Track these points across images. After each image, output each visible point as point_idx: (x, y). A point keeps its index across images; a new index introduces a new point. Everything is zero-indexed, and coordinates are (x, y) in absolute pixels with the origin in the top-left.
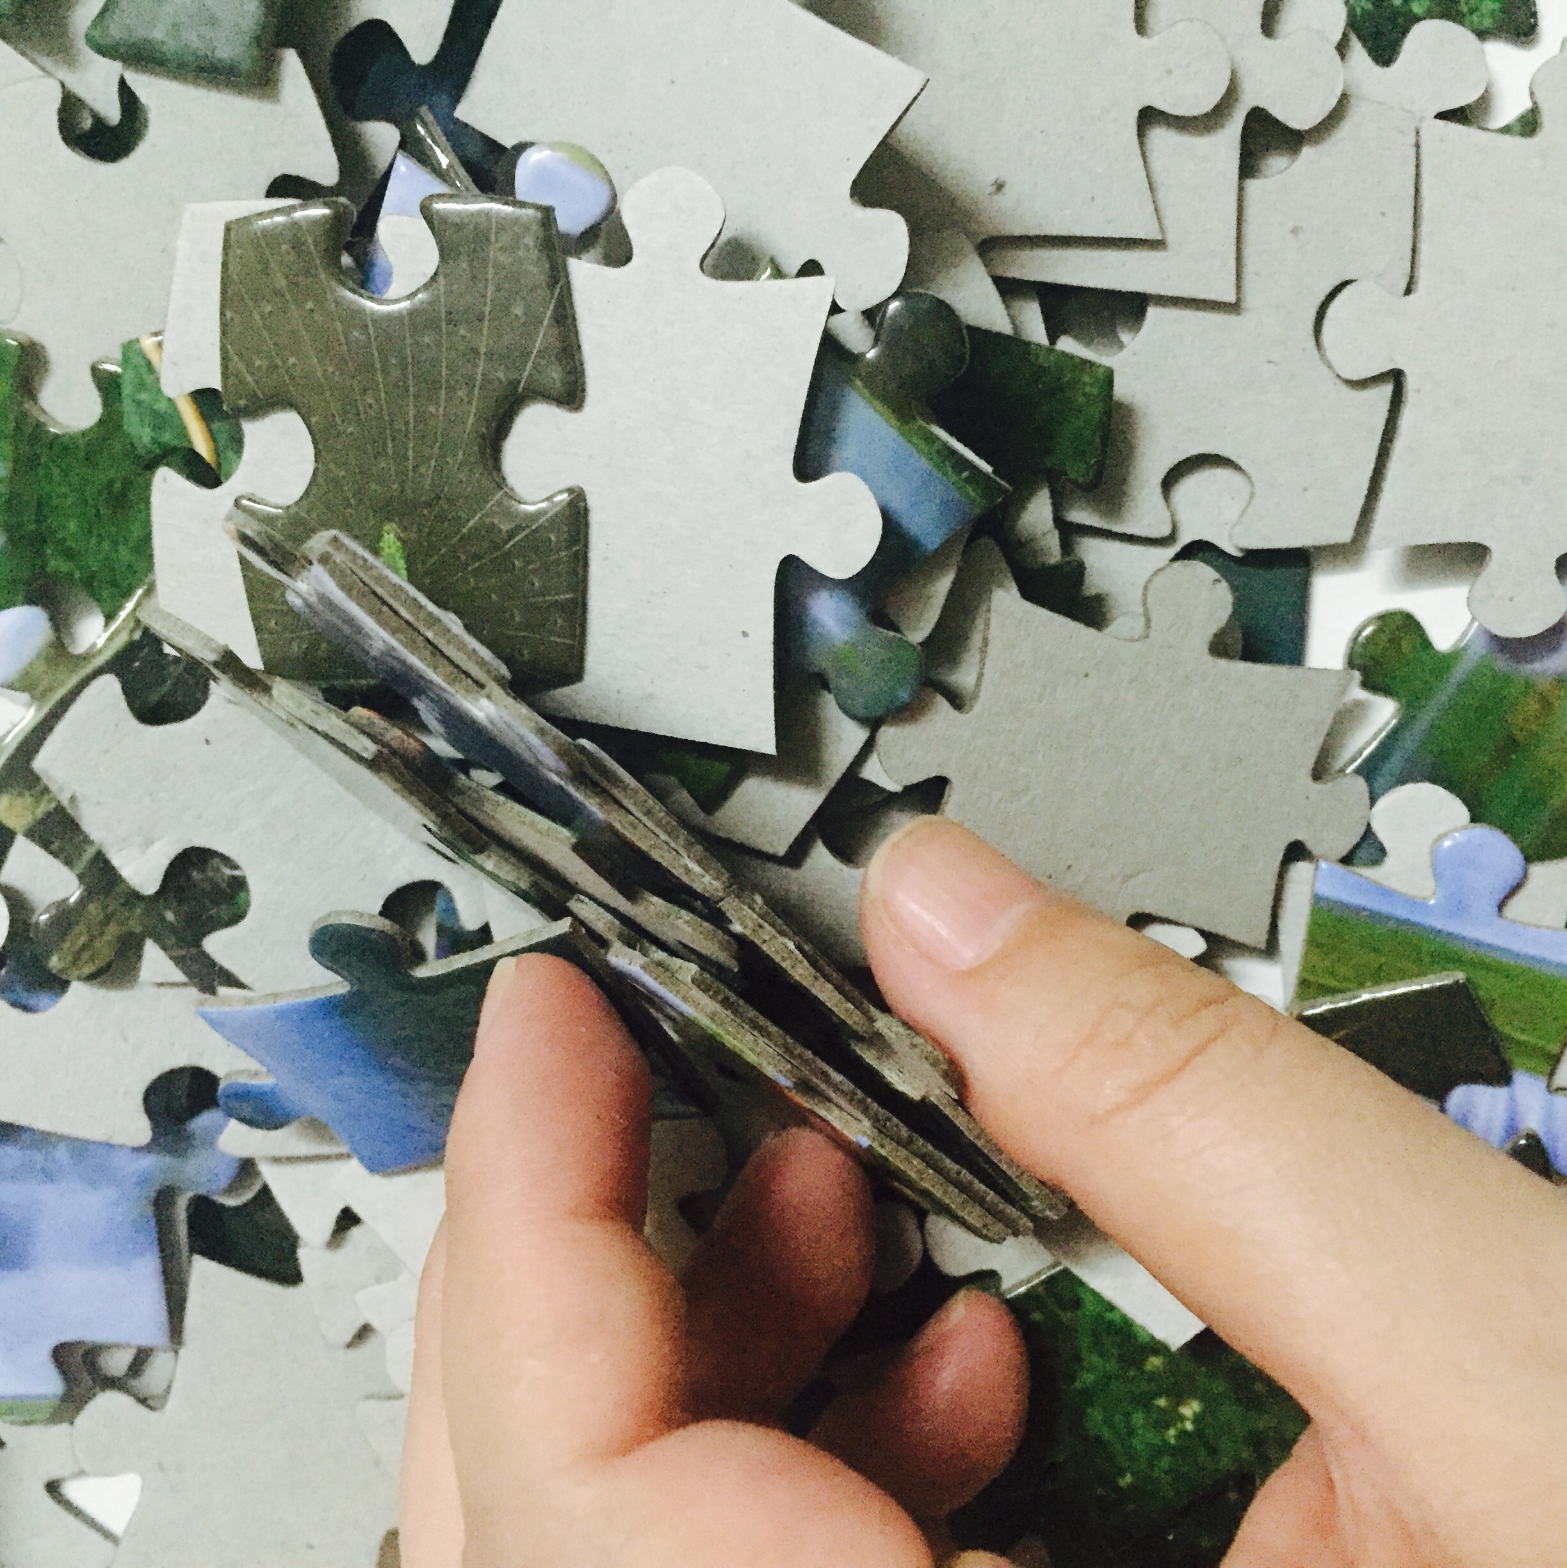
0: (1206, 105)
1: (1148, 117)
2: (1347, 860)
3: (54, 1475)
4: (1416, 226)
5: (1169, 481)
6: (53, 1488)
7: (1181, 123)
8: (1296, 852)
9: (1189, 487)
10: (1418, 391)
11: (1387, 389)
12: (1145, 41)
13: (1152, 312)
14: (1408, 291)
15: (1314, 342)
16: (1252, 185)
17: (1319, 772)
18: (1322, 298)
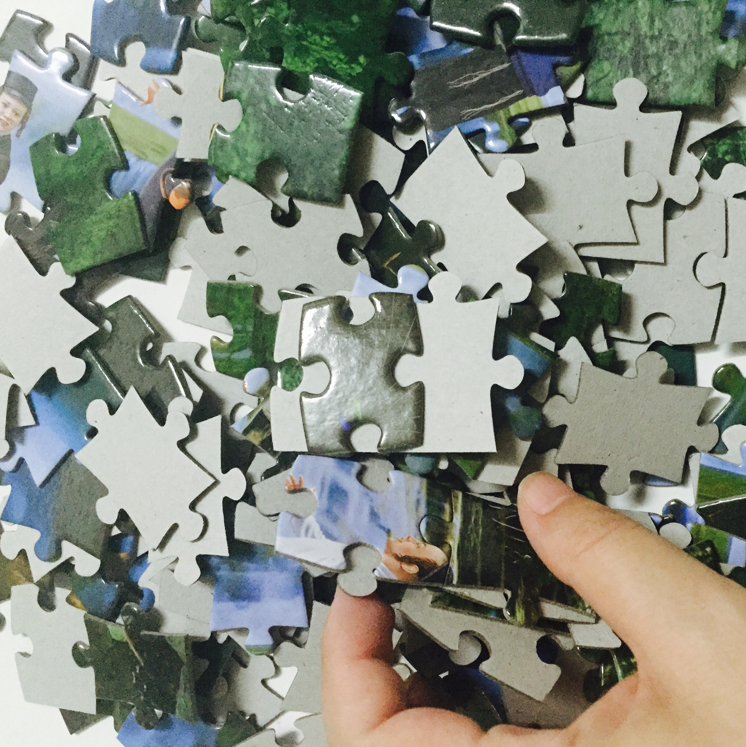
0: (651, 198)
1: (630, 203)
2: (712, 452)
3: (264, 677)
4: (727, 233)
5: (646, 323)
6: (264, 682)
7: (643, 204)
8: (692, 450)
9: (653, 324)
10: (729, 290)
11: (720, 289)
12: (628, 178)
13: (636, 265)
14: (725, 256)
15: (693, 274)
16: (670, 223)
17: (701, 421)
18: (695, 259)
